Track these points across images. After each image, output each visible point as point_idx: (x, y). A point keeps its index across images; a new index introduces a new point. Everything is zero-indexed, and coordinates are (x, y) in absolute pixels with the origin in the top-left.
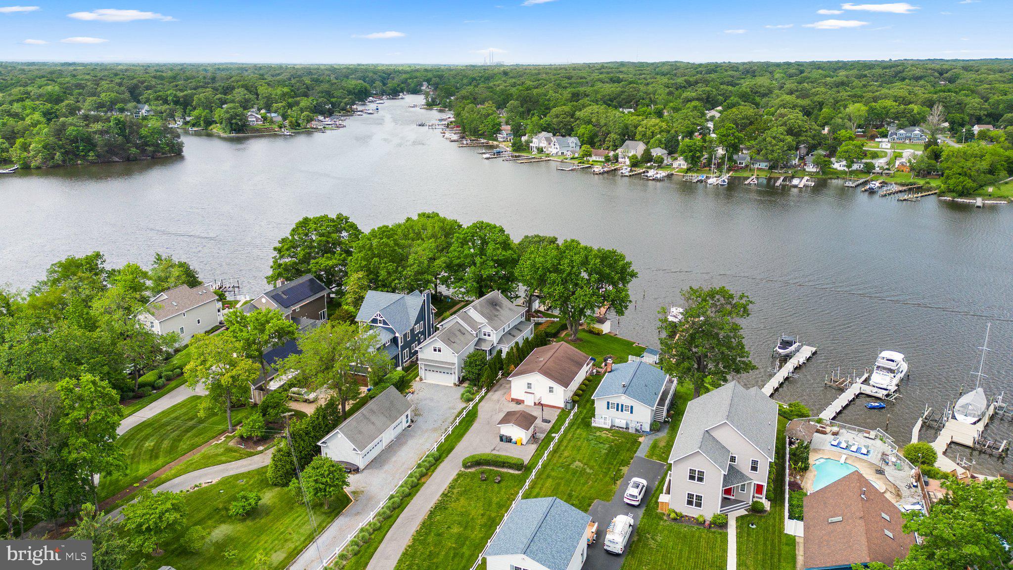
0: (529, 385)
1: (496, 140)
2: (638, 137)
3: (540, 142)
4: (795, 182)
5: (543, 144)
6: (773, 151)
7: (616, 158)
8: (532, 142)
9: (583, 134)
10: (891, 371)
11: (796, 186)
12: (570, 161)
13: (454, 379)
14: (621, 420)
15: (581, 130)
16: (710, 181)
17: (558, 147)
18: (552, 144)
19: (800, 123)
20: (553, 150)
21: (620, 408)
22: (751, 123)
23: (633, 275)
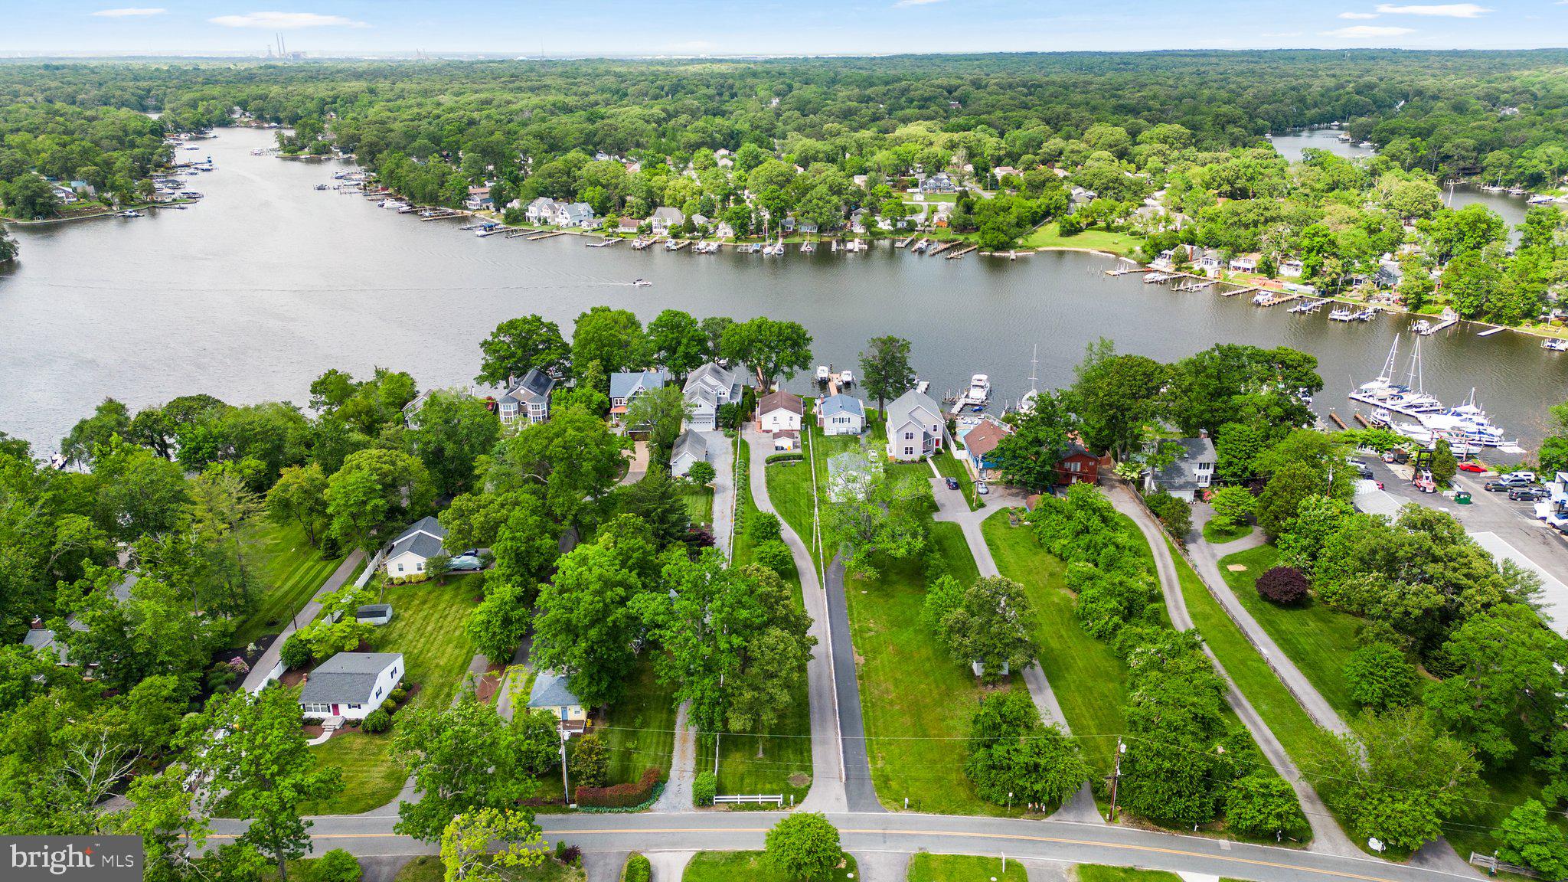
0: (775, 418)
1: (466, 208)
2: (667, 201)
3: (540, 209)
4: (850, 246)
5: (546, 213)
6: (821, 214)
7: (650, 228)
8: (528, 210)
9: (593, 198)
10: (982, 387)
11: (851, 251)
12: (593, 234)
13: (713, 425)
14: (843, 428)
15: (589, 193)
16: (767, 250)
17: (568, 216)
18: (559, 213)
19: (840, 180)
20: (562, 220)
21: (842, 420)
22: (788, 181)
23: (810, 340)
